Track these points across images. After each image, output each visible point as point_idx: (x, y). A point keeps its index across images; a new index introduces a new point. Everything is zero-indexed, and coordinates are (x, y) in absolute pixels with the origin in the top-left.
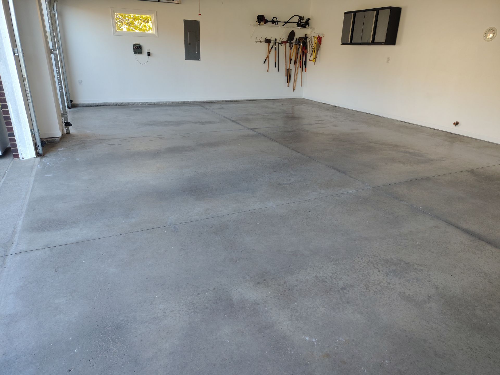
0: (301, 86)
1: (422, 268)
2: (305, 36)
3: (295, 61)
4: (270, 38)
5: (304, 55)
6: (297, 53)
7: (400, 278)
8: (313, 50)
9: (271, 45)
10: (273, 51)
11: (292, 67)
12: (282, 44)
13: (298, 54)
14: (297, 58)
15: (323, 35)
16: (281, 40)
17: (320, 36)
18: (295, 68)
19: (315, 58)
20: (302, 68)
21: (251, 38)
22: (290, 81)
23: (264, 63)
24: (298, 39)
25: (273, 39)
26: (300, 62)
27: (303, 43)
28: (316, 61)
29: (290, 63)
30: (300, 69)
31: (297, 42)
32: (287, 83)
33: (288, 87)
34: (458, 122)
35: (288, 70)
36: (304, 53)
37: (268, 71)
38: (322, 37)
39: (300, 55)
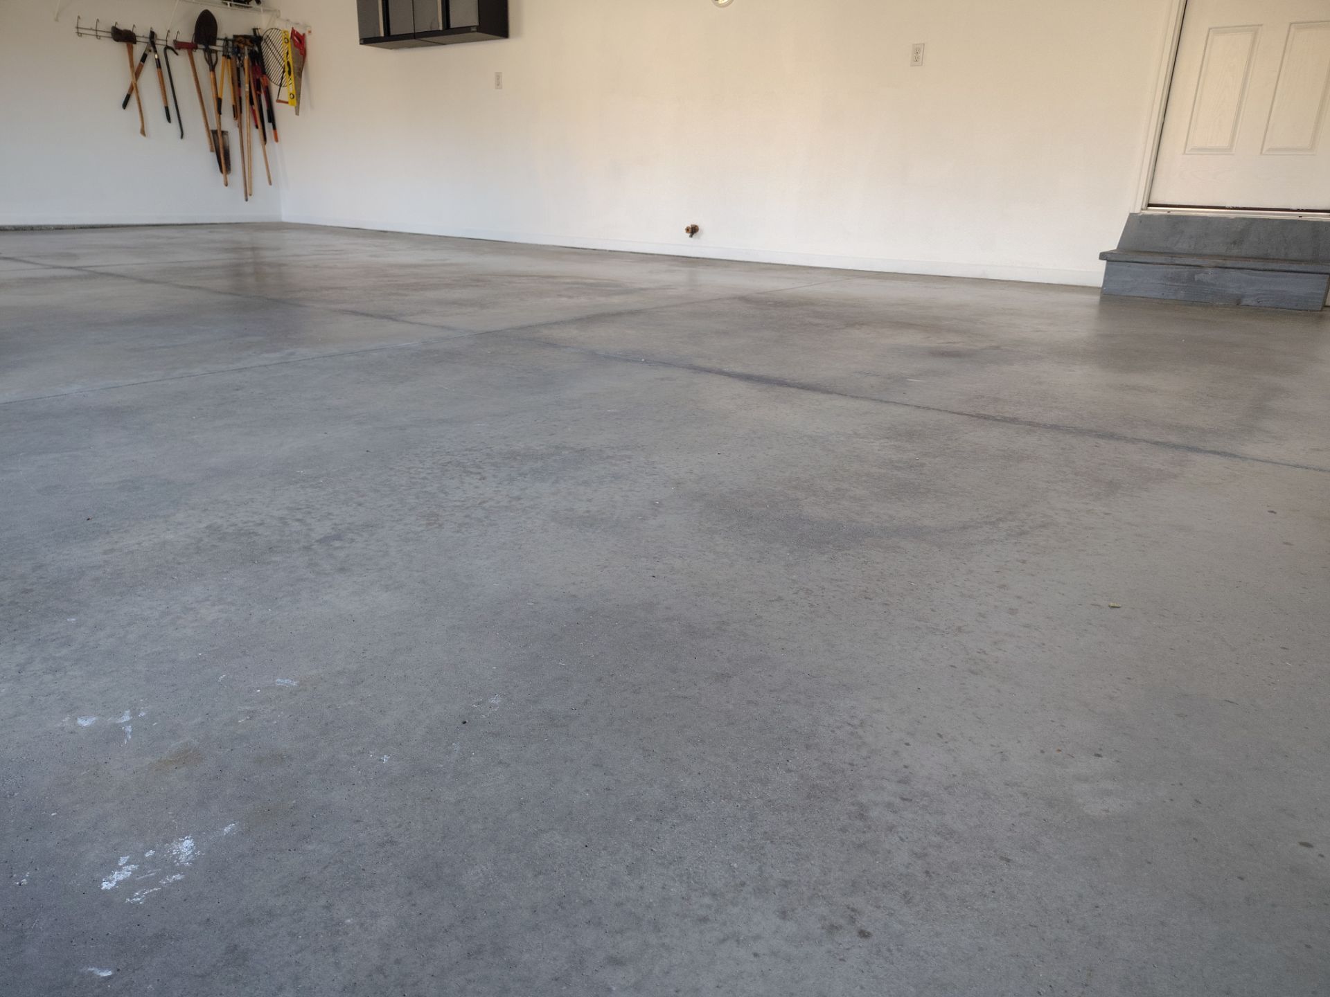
0: (270, 184)
1: (628, 453)
2: (252, 33)
3: (234, 108)
4: (130, 28)
5: (260, 91)
6: (237, 84)
7: (557, 482)
8: (284, 72)
9: (139, 49)
10: (149, 70)
11: (228, 123)
12: (177, 51)
13: (239, 85)
14: (240, 98)
15: (308, 29)
16: (173, 37)
17: (301, 31)
18: (237, 130)
19: (294, 94)
20: (262, 133)
21: (57, 20)
22: (228, 169)
23: (125, 105)
24: (233, 41)
25: (141, 32)
26: (254, 112)
27: (249, 54)
28: (298, 103)
29: (219, 112)
30: (256, 134)
31: (230, 50)
32: (222, 171)
33: (227, 185)
34: (696, 226)
35: (215, 132)
36: (260, 86)
37: (143, 132)
38: (304, 35)
39: (247, 90)
